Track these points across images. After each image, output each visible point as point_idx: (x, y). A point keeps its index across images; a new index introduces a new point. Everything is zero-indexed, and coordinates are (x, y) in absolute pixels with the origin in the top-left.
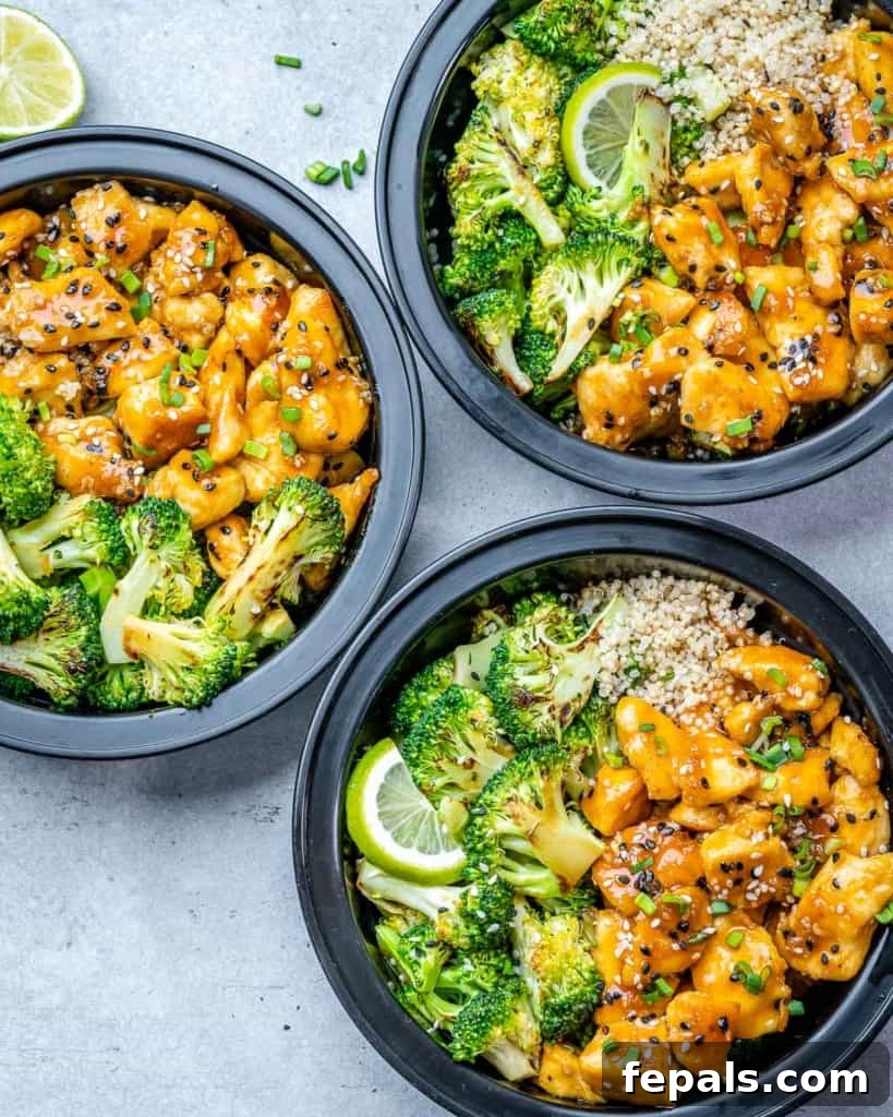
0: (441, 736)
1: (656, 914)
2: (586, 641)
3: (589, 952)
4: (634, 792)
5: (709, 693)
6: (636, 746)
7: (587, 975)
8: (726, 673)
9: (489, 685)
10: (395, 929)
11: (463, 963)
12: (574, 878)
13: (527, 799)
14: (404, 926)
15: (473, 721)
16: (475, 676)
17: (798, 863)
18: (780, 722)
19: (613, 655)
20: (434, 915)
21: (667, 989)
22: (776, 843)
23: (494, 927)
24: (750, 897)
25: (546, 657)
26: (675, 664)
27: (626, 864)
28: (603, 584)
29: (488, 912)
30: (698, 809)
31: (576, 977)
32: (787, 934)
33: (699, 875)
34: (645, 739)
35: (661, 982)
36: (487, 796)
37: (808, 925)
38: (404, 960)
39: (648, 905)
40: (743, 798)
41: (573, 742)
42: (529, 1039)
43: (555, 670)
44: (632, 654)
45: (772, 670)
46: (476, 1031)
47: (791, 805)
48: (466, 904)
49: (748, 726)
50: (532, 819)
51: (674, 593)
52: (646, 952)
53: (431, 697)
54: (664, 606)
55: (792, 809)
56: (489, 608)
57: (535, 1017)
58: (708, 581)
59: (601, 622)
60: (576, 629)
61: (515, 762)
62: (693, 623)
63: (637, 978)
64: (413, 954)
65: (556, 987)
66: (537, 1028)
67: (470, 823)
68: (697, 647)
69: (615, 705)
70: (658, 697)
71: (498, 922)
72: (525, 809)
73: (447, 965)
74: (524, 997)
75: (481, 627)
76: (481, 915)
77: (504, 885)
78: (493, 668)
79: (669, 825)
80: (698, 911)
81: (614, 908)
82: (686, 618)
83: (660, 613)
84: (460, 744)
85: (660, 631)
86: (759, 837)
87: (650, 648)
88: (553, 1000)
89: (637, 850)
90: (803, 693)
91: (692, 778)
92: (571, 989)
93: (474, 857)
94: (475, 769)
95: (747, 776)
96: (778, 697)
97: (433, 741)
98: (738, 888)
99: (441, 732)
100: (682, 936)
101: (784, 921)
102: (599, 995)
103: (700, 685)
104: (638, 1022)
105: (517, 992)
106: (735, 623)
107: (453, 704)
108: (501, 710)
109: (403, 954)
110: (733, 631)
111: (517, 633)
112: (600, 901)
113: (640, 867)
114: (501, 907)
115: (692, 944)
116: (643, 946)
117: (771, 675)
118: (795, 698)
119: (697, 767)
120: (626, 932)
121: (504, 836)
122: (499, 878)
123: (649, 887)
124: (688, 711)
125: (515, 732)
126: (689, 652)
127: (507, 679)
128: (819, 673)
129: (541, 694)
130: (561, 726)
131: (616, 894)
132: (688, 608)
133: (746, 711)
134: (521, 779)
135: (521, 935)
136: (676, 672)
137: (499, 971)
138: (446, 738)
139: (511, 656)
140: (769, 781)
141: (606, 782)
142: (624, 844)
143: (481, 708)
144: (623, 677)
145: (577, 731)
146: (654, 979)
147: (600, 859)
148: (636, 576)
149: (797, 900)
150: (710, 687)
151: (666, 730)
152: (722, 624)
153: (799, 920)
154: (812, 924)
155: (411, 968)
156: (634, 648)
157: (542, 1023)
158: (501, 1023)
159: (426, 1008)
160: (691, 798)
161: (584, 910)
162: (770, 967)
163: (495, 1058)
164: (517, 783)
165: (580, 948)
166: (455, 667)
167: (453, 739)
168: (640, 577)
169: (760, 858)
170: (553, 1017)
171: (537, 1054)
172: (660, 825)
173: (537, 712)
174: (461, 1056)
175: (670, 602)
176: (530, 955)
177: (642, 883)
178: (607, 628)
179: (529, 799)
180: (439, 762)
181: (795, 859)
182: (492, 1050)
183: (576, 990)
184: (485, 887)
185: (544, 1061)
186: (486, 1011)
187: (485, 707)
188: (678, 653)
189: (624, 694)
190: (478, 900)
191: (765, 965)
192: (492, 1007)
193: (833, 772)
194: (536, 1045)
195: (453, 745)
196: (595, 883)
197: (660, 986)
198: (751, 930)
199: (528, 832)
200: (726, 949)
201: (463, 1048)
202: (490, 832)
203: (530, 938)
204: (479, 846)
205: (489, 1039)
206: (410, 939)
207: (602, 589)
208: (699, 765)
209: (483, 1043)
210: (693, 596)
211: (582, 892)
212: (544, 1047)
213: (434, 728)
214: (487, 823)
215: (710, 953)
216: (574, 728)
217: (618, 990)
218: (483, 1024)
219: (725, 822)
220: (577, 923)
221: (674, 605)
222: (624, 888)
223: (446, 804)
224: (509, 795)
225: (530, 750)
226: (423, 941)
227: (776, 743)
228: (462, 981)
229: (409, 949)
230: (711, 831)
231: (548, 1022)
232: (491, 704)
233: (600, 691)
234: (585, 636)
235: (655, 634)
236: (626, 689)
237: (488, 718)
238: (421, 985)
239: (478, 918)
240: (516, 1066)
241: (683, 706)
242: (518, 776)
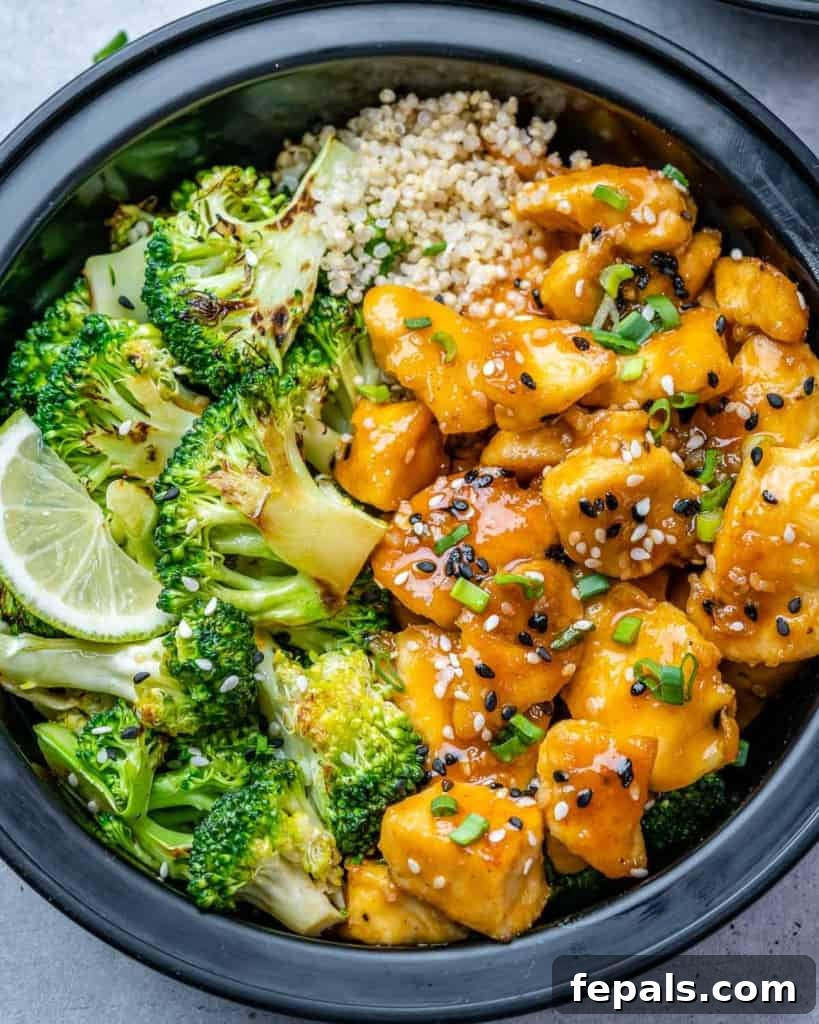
0: (83, 393)
1: (490, 609)
2: (294, 210)
3: (392, 700)
4: (415, 433)
5: (508, 264)
6: (406, 356)
7: (395, 733)
8: (528, 224)
10: (67, 729)
11: (190, 756)
12: (343, 580)
13: (242, 463)
14: (81, 720)
15: (131, 359)
16: (125, 303)
17: (705, 488)
18: (630, 274)
19: (341, 221)
20: (129, 690)
21: (531, 730)
22: (665, 458)
23: (232, 681)
24: (640, 555)
25: (233, 242)
26: (443, 227)
27: (425, 541)
28: (308, 139)
29: (214, 659)
30: (525, 434)
31: (376, 737)
32: (709, 607)
33: (548, 540)
34: (417, 341)
35: (518, 721)
36: (177, 470)
37: (741, 580)
38: (90, 768)
39: (474, 595)
40: (595, 401)
41: (302, 370)
42: (319, 858)
43: (251, 258)
44: (371, 220)
45: (599, 189)
46: (227, 850)
47: (676, 392)
48: (175, 652)
49: (579, 285)
50: (254, 490)
51: (423, 119)
52: (485, 672)
53: (60, 346)
54: (410, 140)
55: (677, 398)
56: (129, 202)
57: (323, 819)
58: (469, 89)
59: (311, 180)
60: (275, 201)
61: (213, 411)
62: (460, 160)
63: (479, 720)
64: (102, 757)
65: (347, 758)
66: (328, 836)
67: (161, 520)
68: (475, 193)
69: (359, 306)
70: (426, 281)
71: (235, 673)
72: (243, 478)
73: (161, 770)
74: (299, 790)
75: (122, 231)
76: (204, 664)
77: (229, 612)
78: (151, 275)
79: (484, 472)
80: (559, 595)
81: (424, 621)
82: (448, 152)
83: (407, 153)
84: (118, 403)
85: (410, 178)
86: (634, 449)
87: (398, 208)
88: (345, 780)
89: (438, 518)
90: (657, 216)
91: (505, 378)
92: (371, 757)
93: (170, 574)
94: (152, 440)
96: (617, 232)
97: (73, 404)
98: (615, 542)
99: (80, 385)
100: (539, 640)
101: (704, 585)
102: (423, 763)
103: (489, 254)
105: (286, 778)
106: (527, 147)
107: (93, 338)
108: (175, 334)
109: (84, 757)
110: (526, 160)
111: (181, 220)
112: (393, 616)
113: (450, 541)
114: (235, 648)
115: (556, 650)
116: (478, 663)
117: (601, 203)
118: (646, 226)
119: (510, 361)
120: (446, 654)
121: (217, 532)
122: (220, 602)
123: (469, 566)
124: (479, 297)
125: (204, 365)
126: (463, 206)
127: (175, 286)
128: (676, 182)
129: (237, 299)
130: (279, 345)
131: (421, 593)
132: (448, 137)
133: (572, 263)
134: (228, 435)
135: (273, 690)
136: (446, 238)
137: (250, 756)
138: (92, 393)
139: (177, 251)
140: (630, 367)
141: (368, 423)
142: (416, 515)
143: (143, 339)
144: (364, 258)
145: (306, 353)
146: (506, 718)
147: (381, 547)
148: (357, 114)
149: (712, 547)
150: (508, 252)
151: (446, 324)
152: (506, 153)
153: (725, 577)
154: (747, 576)
155: (105, 781)
156: (373, 209)
157: (335, 824)
158: (266, 831)
159: (142, 848)
160: (510, 413)
161: (371, 638)
162: (693, 657)
163: (268, 896)
164: (223, 442)
165: (377, 697)
166: (91, 296)
167: (104, 393)
168: (362, 112)
169: (642, 484)
170: (352, 809)
171: (338, 882)
172: (469, 474)
173: (232, 328)
174: (209, 897)
175: (417, 135)
176: (295, 714)
177: (456, 565)
178: (325, 188)
179: (246, 462)
180: (89, 438)
181: (699, 484)
182: (260, 881)
183: (380, 758)
184: (201, 620)
185: (350, 888)
186: (239, 815)
187: (149, 337)
188: (447, 211)
189: (372, 285)
190: (194, 644)
191: (683, 655)
192: (248, 807)
193: (732, 336)
194: (334, 867)
195: (106, 406)
196: (381, 586)
197: (519, 726)
198: (650, 609)
199: (253, 514)
200: (614, 650)
201: (211, 884)
202: (191, 525)
203: (290, 689)
204: (178, 551)
205: (251, 862)
206: (94, 731)
207: (306, 146)
208: (513, 358)
209: (243, 868)
210: (451, 116)
211: (364, 609)
212: (348, 868)
213: (70, 380)
214: (183, 511)
215: (591, 662)
216: (300, 349)
217: (452, 750)
218: (237, 837)
219: (573, 446)
220: (365, 658)
221: (425, 137)
222: (430, 580)
223: (116, 492)
224: (213, 463)
225: (234, 387)
226: (116, 729)
227: (631, 311)
228: (192, 786)
229: (95, 748)
230: (553, 464)
231: (345, 820)
232: (158, 333)
233: (330, 285)
234: (291, 205)
235: (402, 185)
236: (373, 279)
237: (154, 352)
238: (124, 806)
239: (201, 671)
240: (306, 905)
241: (470, 289)
242: (222, 430)
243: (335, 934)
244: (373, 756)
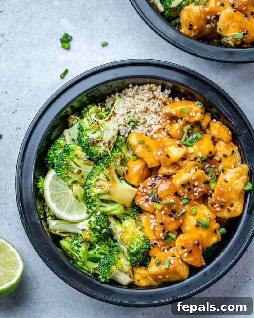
0: (66, 164)
1: (162, 209)
2: (111, 116)
3: (141, 230)
4: (143, 168)
5: (161, 124)
6: (139, 150)
7: (142, 239)
8: (166, 115)
9: (80, 141)
10: (67, 240)
11: (96, 246)
12: (128, 204)
13: (103, 179)
14: (70, 239)
15: (76, 156)
16: (73, 140)
17: (210, 177)
18: (190, 128)
19: (122, 119)
20: (81, 232)
21: (174, 236)
22: (200, 172)
23: (104, 230)
24: (196, 194)
25: (98, 125)
26: (146, 117)
27: (146, 194)
28: (113, 96)
29: (100, 226)
30: (168, 167)
31: (138, 240)
32: (212, 205)
33: (175, 191)
34: (142, 146)
35: (170, 234)
36: (89, 181)
37: (219, 199)
38: (73, 251)
39: (158, 206)
40: (183, 159)
41: (115, 154)
42: (127, 268)
43: (102, 129)
44: (129, 117)
45: (182, 108)
46: (106, 269)
47: (202, 156)
48: (91, 225)
49: (179, 131)
50: (107, 185)
51: (139, 91)
52: (162, 224)
53: (59, 152)
54: (137, 97)
55: (203, 158)
56: (72, 114)
57: (127, 259)
58: (150, 83)
59: (114, 108)
60: (106, 113)
61: (96, 166)
62: (149, 100)
63: (161, 235)
64: (76, 248)
65: (132, 246)
66: (129, 263)
67: (85, 193)
68: (152, 109)
69: (127, 137)
70: (143, 130)
71: (105, 228)
72: (104, 183)
73: (90, 249)
74: (121, 252)
75: (71, 122)
76: (98, 227)
77: (103, 214)
78: (79, 135)
79: (159, 176)
80: (178, 204)
81: (147, 211)
82: (146, 99)
83: (136, 99)
84: (74, 165)
85: (137, 106)
86: (193, 171)
87: (135, 113)
88: (132, 251)
89: (149, 188)
90: (196, 114)
91: (163, 156)
92: (137, 245)
93: (89, 205)
94: (82, 173)
95: (183, 150)
96: (187, 118)
97: (63, 167)
98: (190, 192)
99: (65, 162)
100: (174, 215)
101: (210, 200)
102: (149, 245)
103: (157, 122)
104: (166, 251)
105: (118, 251)
106: (164, 96)
107: (67, 151)
108: (86, 149)
109: (72, 248)
110: (164, 99)
111: (85, 120)
112: (140, 211)
113: (152, 194)
114: (104, 222)
115: (178, 217)
116: (161, 222)
117: (182, 112)
118: (193, 117)
119: (164, 151)
120: (153, 219)
121: (99, 195)
122: (100, 212)
123: (157, 200)
124: (155, 133)
125: (93, 156)
126: (150, 111)
127: (85, 137)
128: (200, 105)
129: (99, 139)
130: (110, 149)
131: (146, 206)
132: (145, 95)
133: (177, 126)
134: (100, 172)
135: (114, 230)
136: (147, 120)
137: (109, 246)
138: (68, 164)
139: (85, 129)
140: (191, 150)
141: (132, 166)
142: (144, 187)
143: (78, 150)
144: (128, 126)
146: (167, 234)
147: (136, 195)
148: (124, 89)
149: (213, 191)
150: (161, 122)
151: (148, 141)
152: (159, 98)
153: (216, 198)
154: (221, 198)
155: (77, 253)
156: (129, 114)
157: (130, 261)
158: (115, 264)
159: (86, 267)
160: (164, 163)
161: (135, 215)
162: (210, 218)
163: (116, 278)
164: (99, 174)
165: (137, 230)
166: (65, 139)
167: (70, 164)
168: (125, 89)
169: (196, 178)
170: (134, 257)
171: (131, 273)
172: (155, 177)
173: (99, 146)
174: (103, 280)
175: (138, 95)
176: (119, 237)
177: (154, 199)
178: (118, 110)
179: (104, 179)
180: (68, 174)
181: (209, 176)
182: (114, 275)
183: (140, 245)
184: (96, 216)
185: (135, 275)
186: (108, 261)
187: (79, 149)
188: (146, 113)
189: (130, 132)
190: (95, 222)
191: (207, 218)
192: (110, 259)
193: (214, 141)
194: (130, 270)
195: (71, 167)
196: (137, 204)
197: (171, 236)
198: (199, 206)
199: (107, 191)
200: (191, 216)
201: (103, 277)
202: (93, 194)
203: (118, 230)
204: (90, 200)
205: (112, 272)
206: (74, 242)
207: (112, 97)
208: (164, 150)
209: (110, 273)
210: (146, 90)
211: (133, 209)
212: (133, 269)
213: (62, 162)
214: (91, 191)
215: (186, 219)
216: (114, 149)
217: (156, 242)
218: (108, 266)
219: (179, 169)
220: (134, 221)
221: (140, 96)
222: (148, 203)
223: (75, 187)
224: (97, 179)
225: (100, 161)
226: (78, 242)
227: (191, 136)
228: (97, 253)
229: (74, 246)
230: (175, 174)
231: (132, 260)
232: (81, 148)
233: (121, 133)
234: (110, 115)
235: (136, 108)
236: (130, 130)
237: (81, 153)
238: (82, 258)
239: (98, 229)
240: (125, 279)
241: (153, 131)
242: (98, 171)
243: (131, 285)
244: (138, 245)
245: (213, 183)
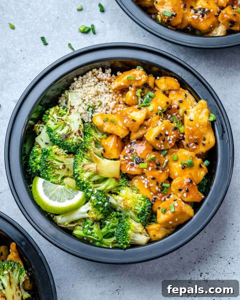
1: (148, 166)
2: (70, 110)
3: (138, 193)
4: (116, 141)
5: (115, 100)
6: (107, 128)
7: (142, 199)
8: (116, 91)
9: (53, 141)
10: (78, 229)
11: (106, 223)
12: (118, 175)
14: (81, 227)
15: (56, 153)
16: (47, 144)
17: (176, 124)
18: (141, 90)
19: (81, 108)
20: (87, 215)
21: (167, 185)
22: (166, 122)
23: (106, 204)
24: (170, 142)
25: (63, 122)
26: (100, 99)
27: (129, 160)
28: (63, 95)
30: (137, 131)
31: (139, 201)
32: (188, 145)
34: (107, 123)
35: (164, 185)
36: (76, 170)
38: (88, 235)
39: (143, 165)
40: (147, 119)
41: (88, 139)
42: (140, 228)
43: (68, 123)
44: (86, 104)
45: (128, 77)
46: (124, 236)
47: (162, 109)
48: (93, 203)
49: (133, 97)
50: (93, 166)
51: (84, 80)
53: (38, 159)
54: (84, 85)
56: (35, 124)
57: (137, 222)
58: (91, 70)
59: (70, 102)
60: (65, 110)
61: (76, 156)
62: (95, 85)
63: (157, 188)
64: (89, 231)
65: (136, 208)
66: (140, 224)
67: (77, 181)
69: (92, 122)
70: (102, 111)
71: (106, 202)
72: (90, 165)
73: (101, 228)
74: (129, 218)
75: (38, 131)
77: (100, 191)
78: (50, 136)
79: (133, 141)
80: (159, 157)
81: (136, 175)
82: (93, 84)
83: (84, 88)
84: (57, 163)
85: (88, 93)
86: (160, 123)
87: (89, 100)
88: (138, 212)
89: (129, 154)
90: (141, 77)
91: (129, 122)
92: (141, 206)
93: (85, 190)
94: (67, 167)
95: (144, 112)
96: (136, 84)
97: (49, 167)
98: (165, 142)
99: (49, 163)
100: (160, 168)
101: (185, 143)
102: (150, 202)
103: (111, 100)
104: (167, 199)
105: (127, 217)
106: (107, 76)
107: (46, 153)
108: (62, 145)
109: (86, 233)
110: (109, 78)
111: (49, 122)
113: (134, 158)
114: (104, 197)
115: (164, 168)
116: (151, 178)
117: (129, 80)
118: (140, 80)
119: (128, 118)
120: (144, 179)
121: (89, 178)
122: (97, 190)
123: (140, 161)
124: (113, 109)
125: (70, 148)
126: (101, 93)
127: (56, 135)
128: (141, 69)
129: (69, 132)
130: (82, 137)
131: (134, 170)
132: (91, 81)
133: (130, 94)
134: (82, 159)
135: (115, 202)
136: (101, 101)
137: (117, 217)
138: (51, 164)
139: (53, 129)
140: (151, 108)
141: (106, 143)
142: (124, 156)
143: (55, 149)
144: (88, 112)
145: (87, 136)
146: (161, 185)
147: (121, 165)
148: (70, 85)
149: (184, 134)
150: (114, 98)
151: (111, 117)
152: (104, 79)
153: (189, 139)
154: (193, 137)
155: (92, 236)
156: (85, 102)
157: (140, 221)
158: (129, 229)
159: (105, 245)
160: (133, 128)
161: (127, 184)
162: (191, 157)
163: (135, 241)
164: (82, 161)
165: (134, 194)
166: (39, 145)
167: (54, 162)
168: (71, 84)
169: (164, 128)
170: (142, 217)
171: (145, 232)
172: (130, 143)
173: (71, 138)
174: (125, 246)
175: (85, 84)
176: (123, 205)
177: (138, 162)
178: (73, 103)
179: (88, 162)
180: (55, 172)
181: (174, 123)
182: (132, 239)
183: (143, 205)
184: (95, 195)
185: (149, 232)
186: (122, 228)
187: (56, 148)
188: (98, 96)
189: (92, 117)
190: (96, 200)
191: (189, 157)
192: (123, 226)
193: (166, 93)
194: (143, 229)
195: (55, 165)
196: (125, 173)
197: (165, 185)
198: (178, 151)
199: (95, 171)
200: (174, 163)
201: (124, 244)
202: (85, 179)
203: (119, 200)
204: (85, 185)
205: (129, 236)
206: (85, 227)
207: (63, 97)
209: (129, 237)
210: (90, 77)
211: (123, 179)
212: (146, 228)
213: (46, 163)
214: (82, 177)
215: (171, 167)
216: (85, 136)
217: (155, 197)
218: (124, 232)
219: (147, 129)
220: (128, 188)
221: (87, 83)
222: (134, 167)
223: (66, 180)
224: (82, 165)
225: (78, 149)
226: (89, 225)
227: (144, 98)
228: (109, 228)
229: (87, 230)
230: (145, 134)
231: (142, 220)
232: (57, 146)
233: (85, 121)
234: (69, 109)
235: (88, 95)
236: (92, 115)
237: (59, 150)
238: (98, 238)
239: (100, 204)
240: (142, 239)
241: (111, 108)
242: (80, 158)
243: (150, 242)
244: (141, 205)
245: (180, 127)
